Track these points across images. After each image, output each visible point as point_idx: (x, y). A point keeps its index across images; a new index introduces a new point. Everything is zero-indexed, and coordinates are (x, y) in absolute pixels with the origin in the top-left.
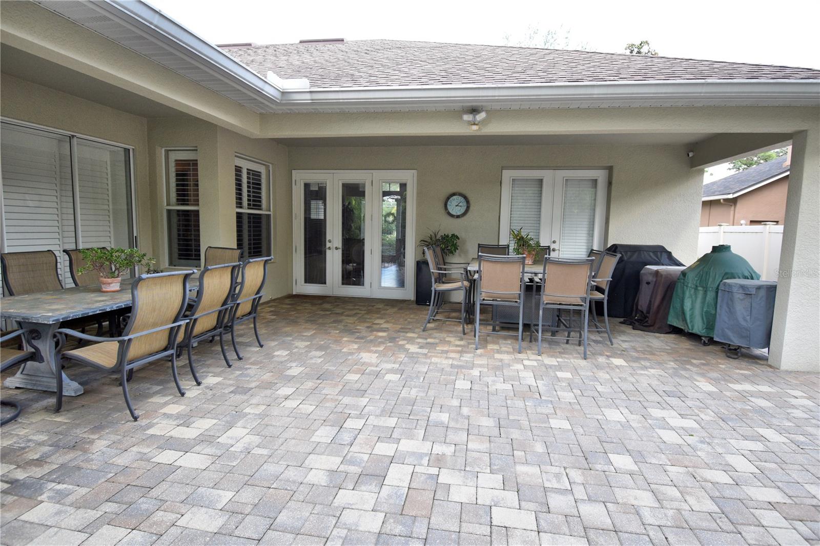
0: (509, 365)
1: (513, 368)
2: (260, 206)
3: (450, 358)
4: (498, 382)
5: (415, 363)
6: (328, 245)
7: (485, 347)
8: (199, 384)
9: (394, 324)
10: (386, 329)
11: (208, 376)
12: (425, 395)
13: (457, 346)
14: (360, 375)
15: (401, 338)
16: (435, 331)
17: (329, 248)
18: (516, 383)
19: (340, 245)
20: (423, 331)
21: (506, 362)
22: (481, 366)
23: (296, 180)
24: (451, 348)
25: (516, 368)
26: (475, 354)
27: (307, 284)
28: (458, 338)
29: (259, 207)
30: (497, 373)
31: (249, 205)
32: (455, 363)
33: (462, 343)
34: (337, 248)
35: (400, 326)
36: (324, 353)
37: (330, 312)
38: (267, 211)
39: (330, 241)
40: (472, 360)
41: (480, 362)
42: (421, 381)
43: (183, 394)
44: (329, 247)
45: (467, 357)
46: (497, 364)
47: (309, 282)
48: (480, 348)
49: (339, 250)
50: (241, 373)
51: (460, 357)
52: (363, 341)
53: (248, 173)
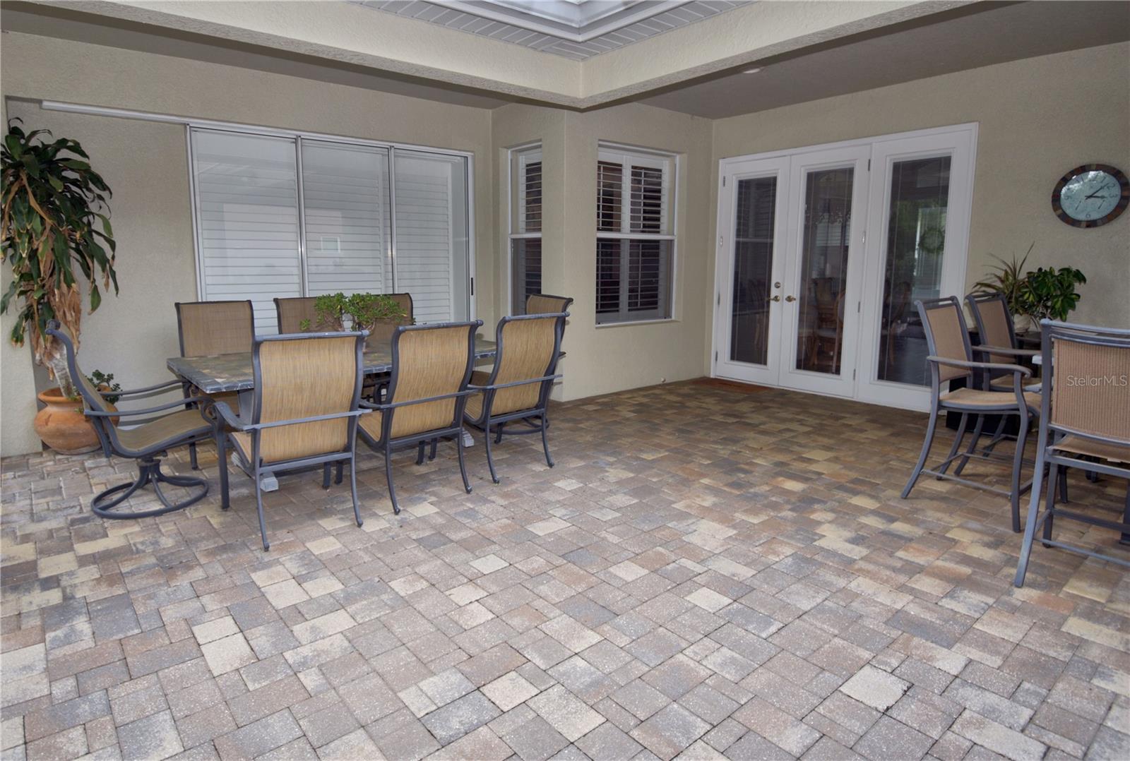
0: (1095, 670)
1: (1102, 684)
2: (658, 227)
3: (912, 591)
4: (1002, 723)
5: (799, 580)
6: (774, 292)
7: (1053, 583)
8: (397, 512)
9: (845, 468)
10: (814, 477)
11: (425, 500)
12: (738, 678)
13: (967, 560)
14: (646, 571)
15: (829, 505)
16: (935, 503)
17: (776, 299)
18: (1069, 746)
19: (796, 293)
20: (905, 497)
21: (1094, 654)
22: (988, 644)
23: (724, 178)
24: (940, 563)
25: (1111, 687)
26: (1005, 598)
27: (736, 363)
28: (986, 539)
29: (656, 228)
30: (1026, 685)
31: (632, 226)
32: (914, 610)
33: (987, 554)
34: (789, 299)
35: (853, 475)
36: (635, 501)
37: (735, 420)
38: (668, 234)
39: (777, 286)
40: (977, 615)
41: (995, 631)
42: (764, 635)
43: (360, 525)
44: (776, 297)
45: (967, 603)
46: (1052, 653)
47: (739, 359)
48: (1033, 585)
49: (794, 302)
50: (472, 507)
51: (946, 596)
52: (737, 493)
53: (634, 174)
